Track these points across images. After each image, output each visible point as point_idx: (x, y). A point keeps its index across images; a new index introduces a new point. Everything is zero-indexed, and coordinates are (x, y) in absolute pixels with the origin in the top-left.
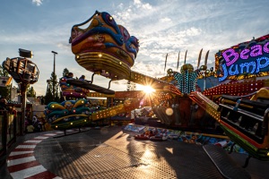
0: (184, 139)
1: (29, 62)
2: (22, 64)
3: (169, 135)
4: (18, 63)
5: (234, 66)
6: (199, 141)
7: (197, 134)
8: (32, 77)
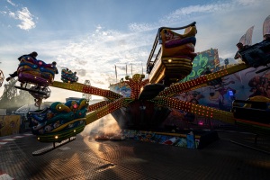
0: (140, 137)
7: (150, 132)
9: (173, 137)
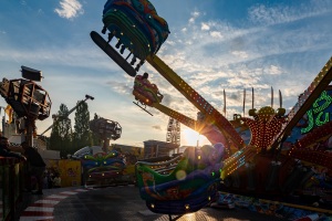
0: (259, 208)
1: (37, 87)
2: (26, 90)
3: (236, 202)
4: (21, 89)
5: (324, 114)
6: (280, 212)
7: (277, 203)
8: (42, 110)
9: (314, 212)
